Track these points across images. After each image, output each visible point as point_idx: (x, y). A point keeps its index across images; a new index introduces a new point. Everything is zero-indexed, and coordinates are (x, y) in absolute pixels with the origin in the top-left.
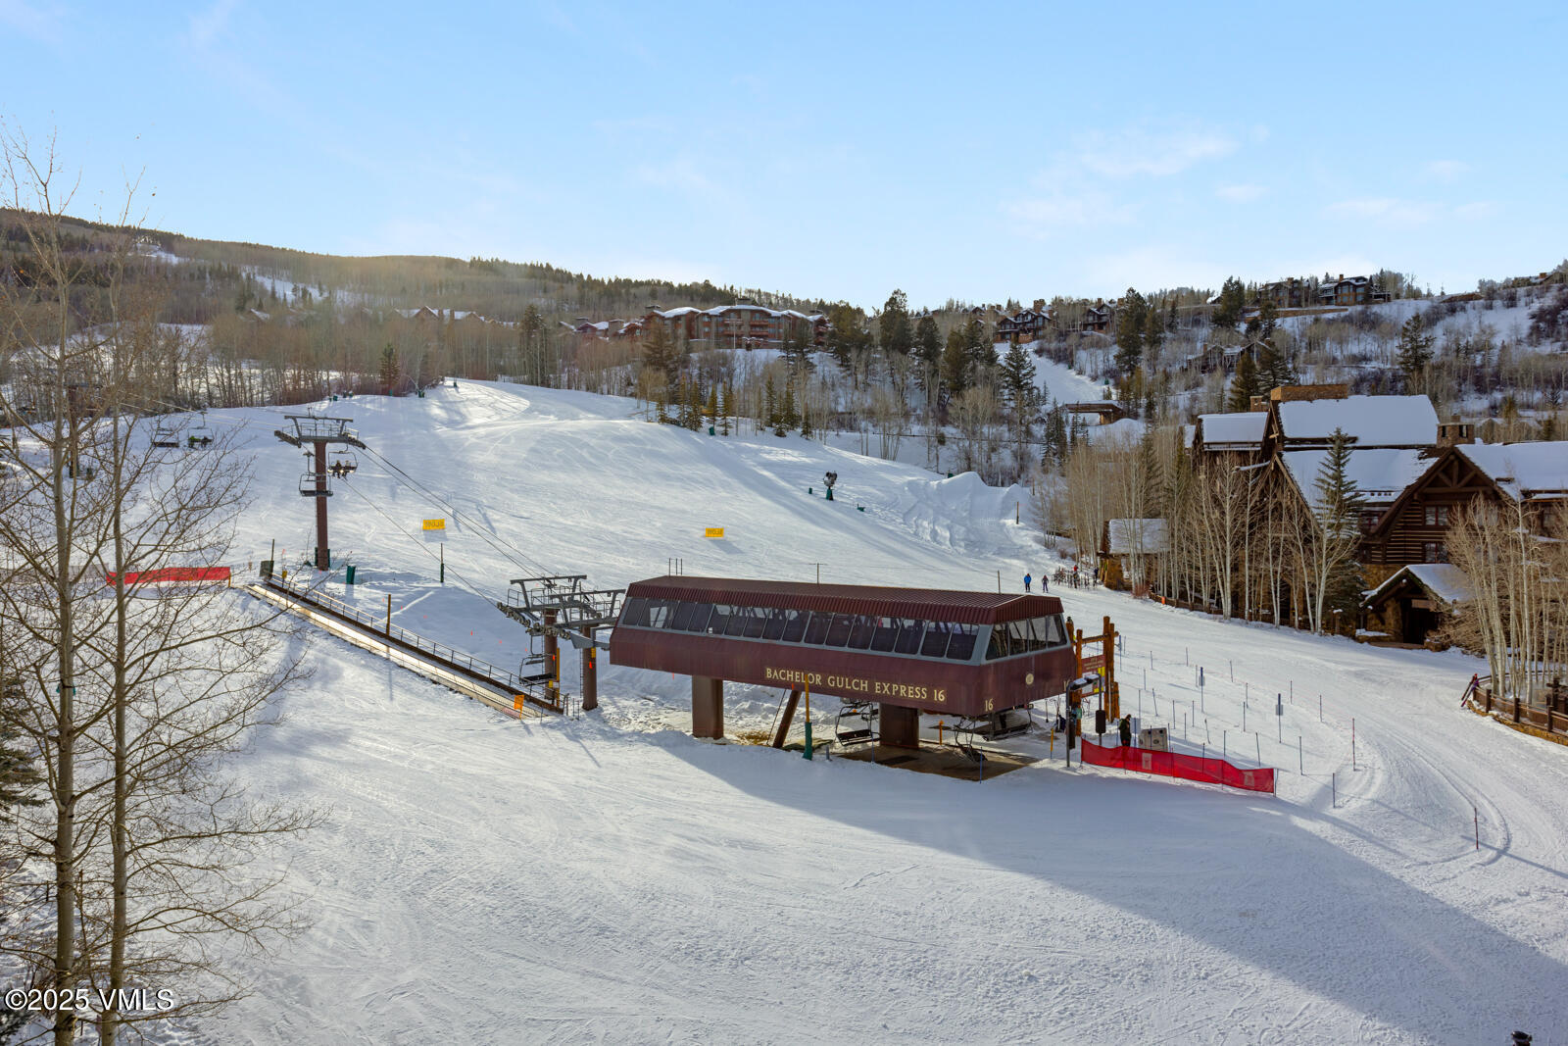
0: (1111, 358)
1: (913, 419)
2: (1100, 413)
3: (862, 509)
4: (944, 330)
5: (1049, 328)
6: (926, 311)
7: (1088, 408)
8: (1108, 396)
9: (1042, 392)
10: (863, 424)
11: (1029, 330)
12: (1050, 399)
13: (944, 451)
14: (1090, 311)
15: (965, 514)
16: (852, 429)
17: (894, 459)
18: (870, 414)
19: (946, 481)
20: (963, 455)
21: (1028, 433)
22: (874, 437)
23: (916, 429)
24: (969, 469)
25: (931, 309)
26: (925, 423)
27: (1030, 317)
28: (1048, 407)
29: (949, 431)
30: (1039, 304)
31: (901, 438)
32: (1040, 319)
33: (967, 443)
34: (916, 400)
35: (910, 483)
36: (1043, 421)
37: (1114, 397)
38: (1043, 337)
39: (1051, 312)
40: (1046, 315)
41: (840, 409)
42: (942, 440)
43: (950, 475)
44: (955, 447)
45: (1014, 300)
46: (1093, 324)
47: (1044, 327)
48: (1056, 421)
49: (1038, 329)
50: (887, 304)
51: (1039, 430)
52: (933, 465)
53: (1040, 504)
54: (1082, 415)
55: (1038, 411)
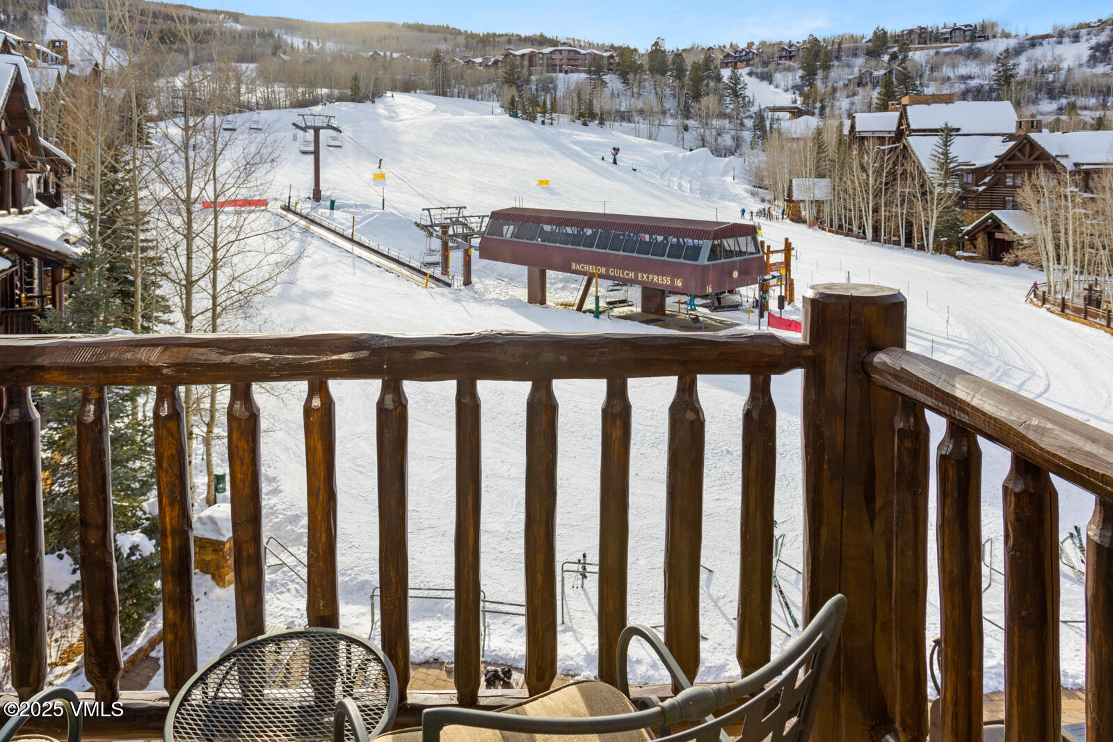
0: (797, 78)
1: (668, 115)
2: (790, 112)
3: (635, 170)
4: (689, 61)
5: (757, 59)
6: (678, 50)
7: (781, 109)
8: (795, 102)
9: (751, 100)
10: (637, 118)
11: (744, 61)
12: (756, 103)
13: (687, 135)
14: (784, 48)
15: (700, 174)
16: (629, 121)
17: (656, 140)
18: (641, 112)
19: (688, 153)
20: (700, 138)
21: (742, 124)
22: (643, 126)
23: (670, 121)
24: (704, 146)
25: (681, 48)
26: (676, 118)
27: (744, 53)
28: (755, 109)
29: (691, 123)
30: (751, 45)
31: (660, 127)
32: (751, 54)
33: (702, 130)
34: (670, 104)
35: (665, 155)
36: (752, 117)
37: (799, 102)
38: (753, 65)
39: (758, 49)
40: (755, 51)
41: (623, 109)
42: (686, 128)
43: (691, 150)
44: (694, 133)
45: (734, 43)
46: (786, 57)
47: (753, 59)
48: (760, 117)
49: (750, 60)
50: (653, 46)
51: (749, 123)
52: (680, 143)
53: (748, 168)
54: (777, 114)
55: (749, 111)
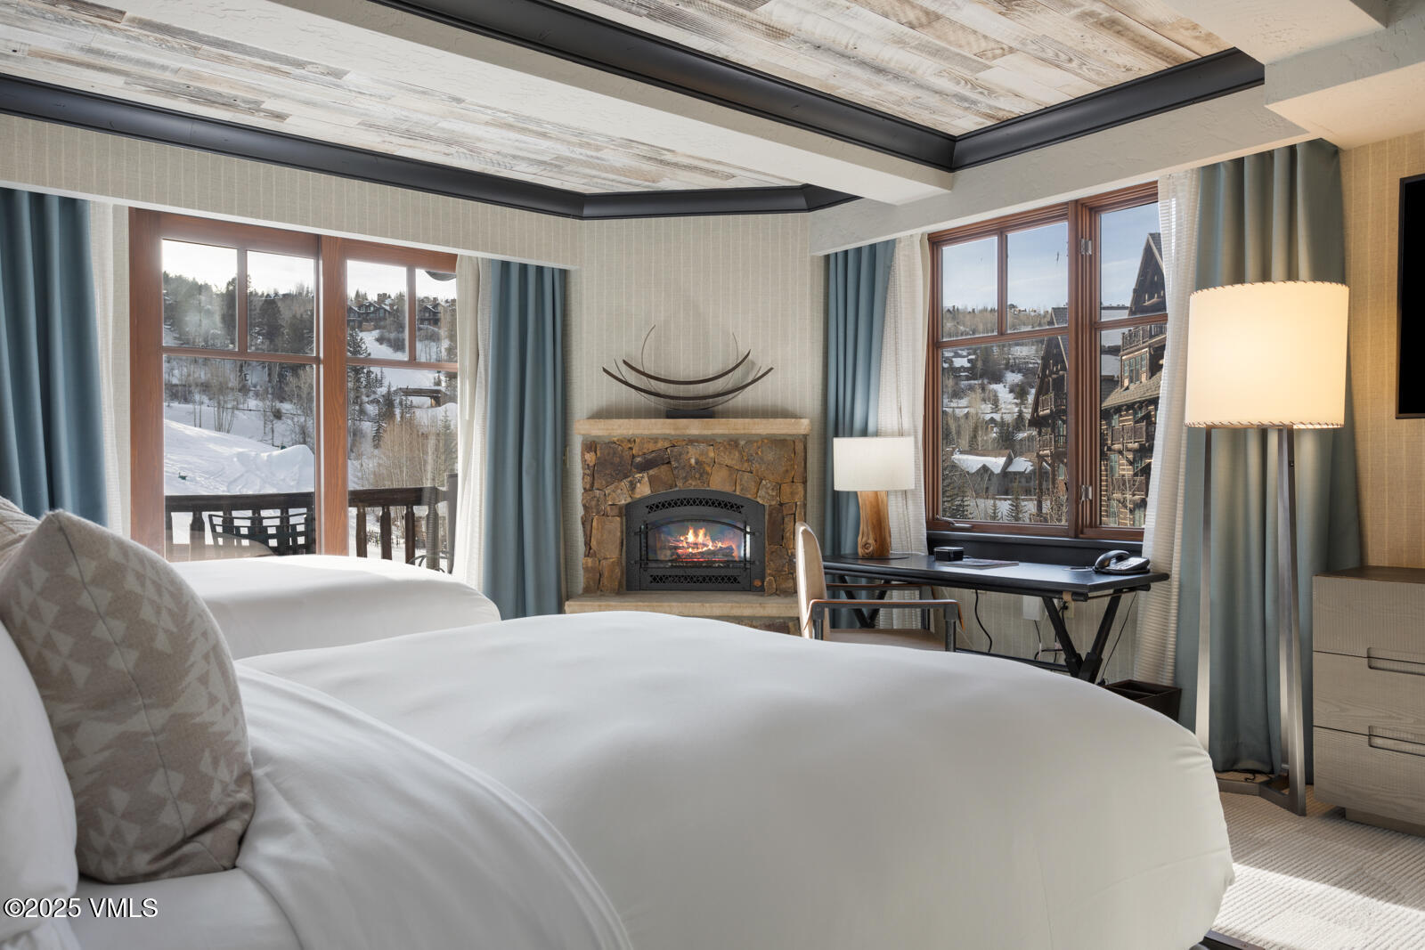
0: (443, 350)
1: (251, 394)
2: (431, 397)
3: (184, 478)
4: (286, 314)
5: (389, 320)
6: (276, 294)
7: (419, 392)
8: (438, 383)
9: (379, 376)
10: (197, 397)
11: (371, 320)
12: (386, 383)
13: (279, 426)
14: (426, 308)
15: (292, 483)
16: (186, 400)
17: (228, 432)
18: (205, 387)
19: (277, 452)
20: (297, 429)
21: (362, 412)
22: (208, 409)
23: (253, 403)
24: (304, 442)
25: (282, 292)
26: (263, 400)
27: (372, 309)
28: (383, 390)
29: (286, 407)
30: (383, 297)
31: (236, 412)
32: (382, 311)
33: (302, 419)
34: (256, 377)
35: (239, 455)
36: (378, 402)
37: (443, 384)
38: (384, 328)
39: (391, 305)
40: (388, 308)
41: (175, 381)
42: (278, 415)
43: (283, 447)
44: (290, 422)
45: (362, 291)
46: (428, 320)
47: (385, 319)
48: (388, 402)
49: (381, 319)
50: (229, 284)
51: (372, 410)
52: (269, 437)
53: (360, 474)
54: (410, 398)
55: (375, 393)
